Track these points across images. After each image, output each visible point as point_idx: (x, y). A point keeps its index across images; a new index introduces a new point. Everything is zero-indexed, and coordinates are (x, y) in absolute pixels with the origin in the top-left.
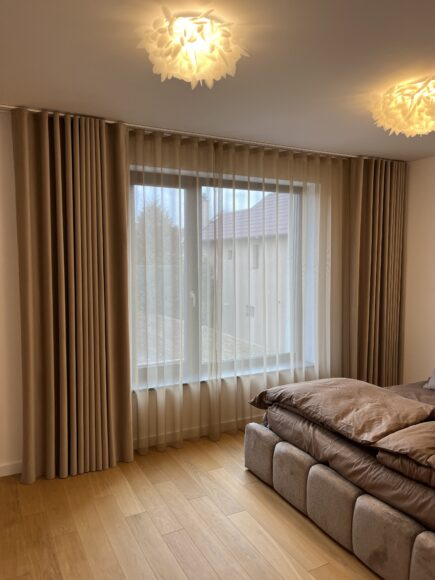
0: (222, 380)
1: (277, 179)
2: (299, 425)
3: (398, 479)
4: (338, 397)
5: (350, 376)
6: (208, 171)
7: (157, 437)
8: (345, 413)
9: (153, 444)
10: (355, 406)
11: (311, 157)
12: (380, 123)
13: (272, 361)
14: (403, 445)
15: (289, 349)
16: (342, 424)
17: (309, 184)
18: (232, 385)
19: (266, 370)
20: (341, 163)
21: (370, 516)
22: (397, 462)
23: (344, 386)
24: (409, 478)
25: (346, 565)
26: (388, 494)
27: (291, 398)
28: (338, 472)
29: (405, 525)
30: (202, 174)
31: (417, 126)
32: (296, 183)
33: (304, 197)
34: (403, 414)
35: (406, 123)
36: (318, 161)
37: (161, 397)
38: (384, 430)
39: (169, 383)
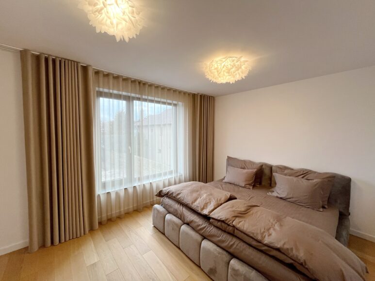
0: (144, 185)
1: (167, 99)
2: (176, 206)
3: (220, 232)
4: (193, 191)
5: (196, 181)
6: (136, 94)
7: (112, 214)
8: (195, 200)
9: (109, 218)
10: (200, 196)
11: (180, 92)
12: (208, 77)
13: (165, 174)
14: (222, 216)
15: (173, 168)
16: (195, 206)
17: (179, 103)
18: (148, 187)
19: (163, 178)
20: (191, 96)
21: (208, 252)
22: (219, 224)
23: (194, 186)
24: (225, 231)
25: (198, 275)
26: (216, 239)
27: (172, 193)
28: (193, 229)
29: (224, 256)
30: (133, 95)
31: (222, 78)
32: (174, 102)
33: (178, 108)
34: (219, 198)
35: (218, 77)
36: (182, 94)
37: (113, 196)
38: (212, 208)
39: (117, 189)
